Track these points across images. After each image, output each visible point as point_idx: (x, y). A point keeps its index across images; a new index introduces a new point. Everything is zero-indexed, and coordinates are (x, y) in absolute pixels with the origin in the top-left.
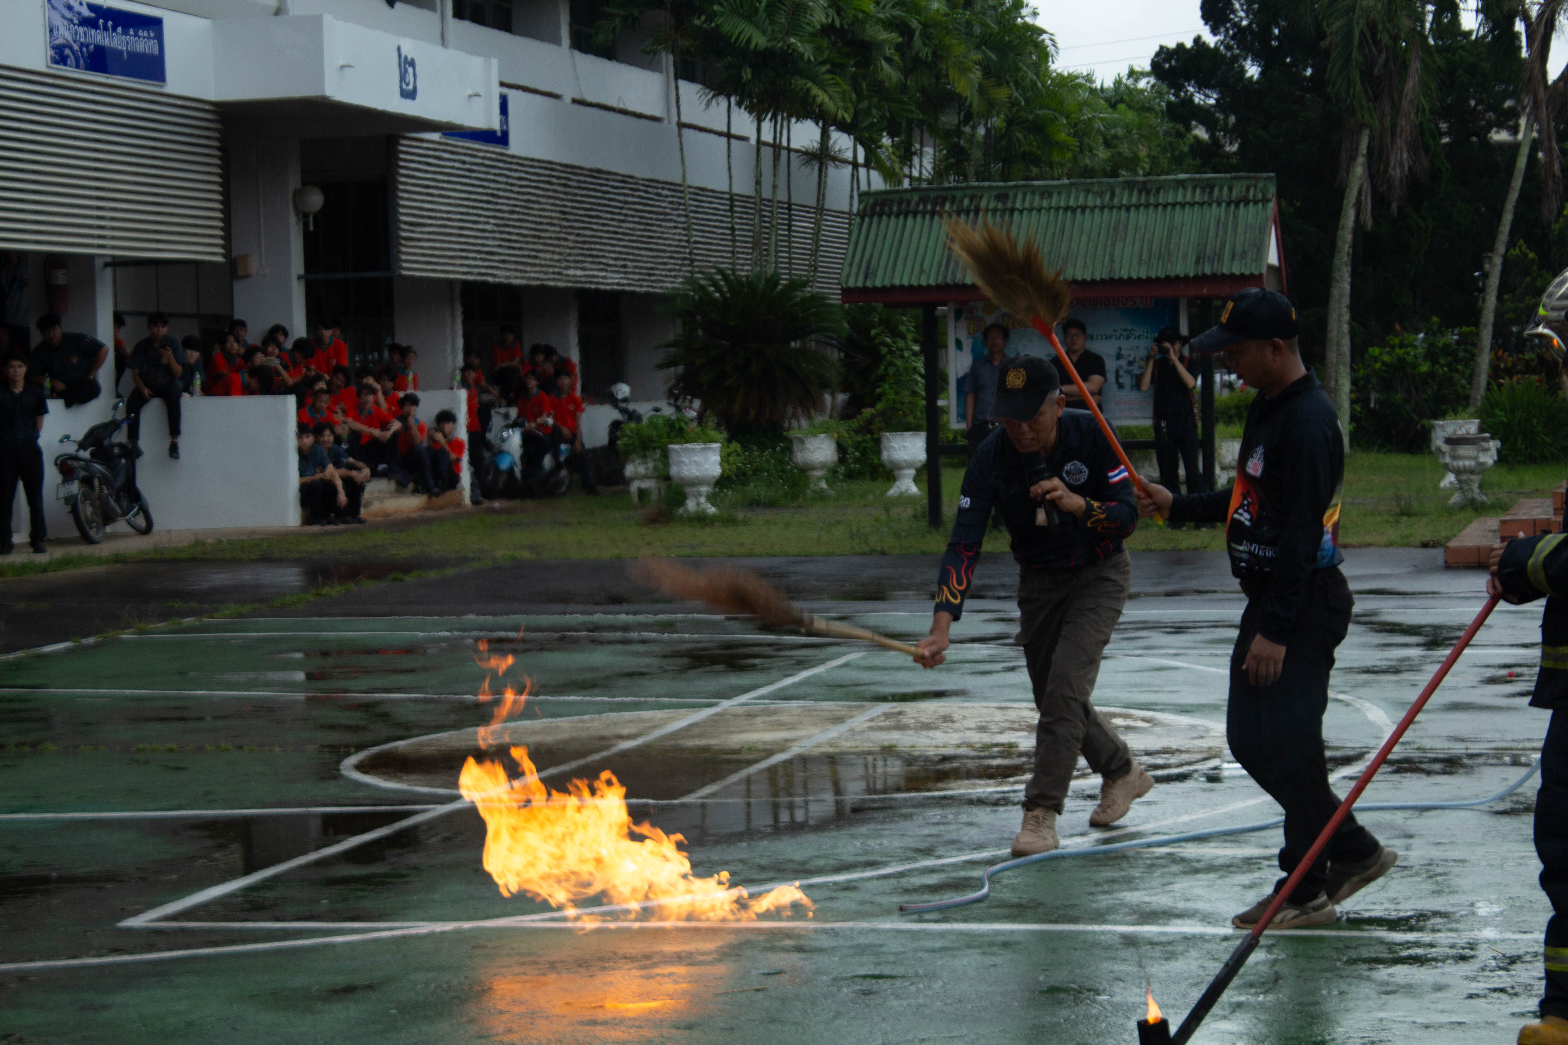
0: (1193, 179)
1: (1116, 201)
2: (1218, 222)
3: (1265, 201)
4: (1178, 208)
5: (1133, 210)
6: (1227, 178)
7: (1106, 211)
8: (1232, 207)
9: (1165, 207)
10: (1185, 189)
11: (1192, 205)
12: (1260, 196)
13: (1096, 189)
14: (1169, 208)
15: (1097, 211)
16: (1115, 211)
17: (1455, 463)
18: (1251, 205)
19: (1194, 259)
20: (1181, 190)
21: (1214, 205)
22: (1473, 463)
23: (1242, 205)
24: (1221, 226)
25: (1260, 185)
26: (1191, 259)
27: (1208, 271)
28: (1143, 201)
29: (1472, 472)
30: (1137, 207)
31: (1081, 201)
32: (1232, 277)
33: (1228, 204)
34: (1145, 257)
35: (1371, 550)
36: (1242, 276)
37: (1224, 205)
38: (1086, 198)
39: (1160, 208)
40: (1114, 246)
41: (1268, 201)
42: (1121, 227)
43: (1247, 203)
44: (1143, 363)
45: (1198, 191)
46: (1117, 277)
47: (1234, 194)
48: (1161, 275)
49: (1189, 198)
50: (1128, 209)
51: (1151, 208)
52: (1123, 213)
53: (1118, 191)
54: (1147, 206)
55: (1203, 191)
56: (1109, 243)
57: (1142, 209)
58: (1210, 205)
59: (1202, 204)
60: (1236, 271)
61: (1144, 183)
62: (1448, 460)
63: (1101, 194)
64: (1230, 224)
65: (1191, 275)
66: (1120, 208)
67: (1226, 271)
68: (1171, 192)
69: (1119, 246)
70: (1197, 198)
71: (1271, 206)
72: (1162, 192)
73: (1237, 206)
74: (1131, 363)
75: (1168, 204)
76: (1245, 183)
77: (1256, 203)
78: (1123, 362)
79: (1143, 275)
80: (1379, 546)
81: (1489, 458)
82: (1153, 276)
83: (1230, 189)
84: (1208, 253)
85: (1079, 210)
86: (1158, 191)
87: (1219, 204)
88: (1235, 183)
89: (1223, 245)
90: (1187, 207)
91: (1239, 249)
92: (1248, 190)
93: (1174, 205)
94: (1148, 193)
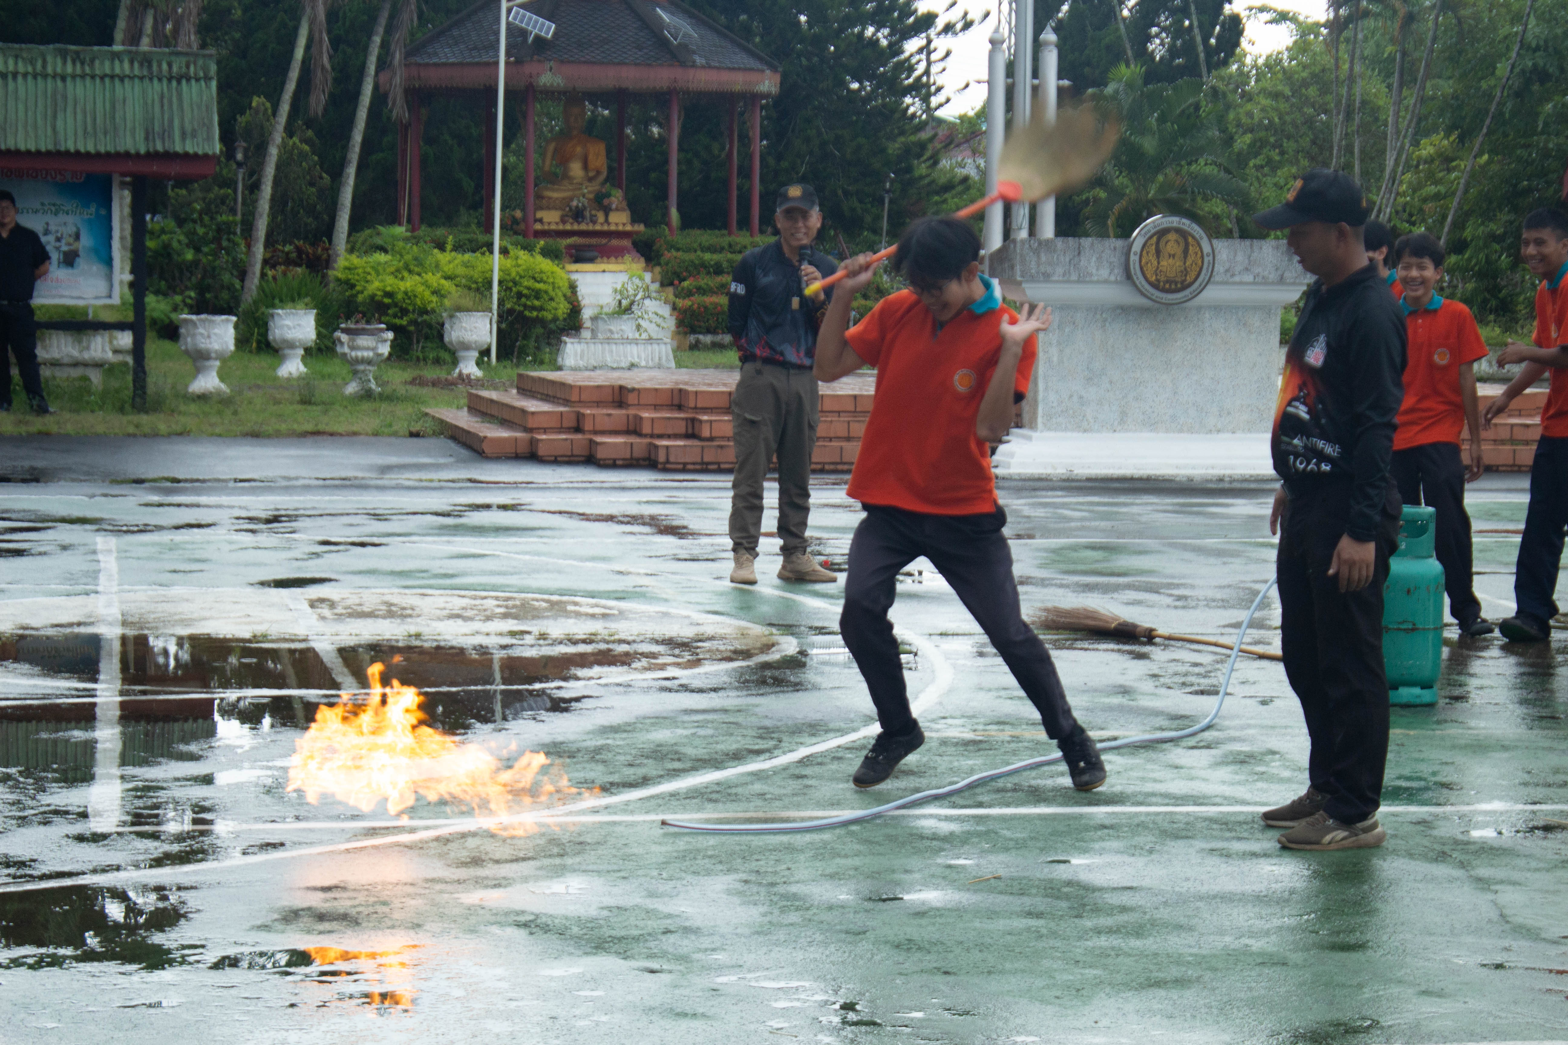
0: (130, 52)
1: (50, 70)
2: (162, 97)
3: (207, 79)
4: (117, 81)
5: (69, 80)
6: (164, 54)
7: (39, 78)
8: (174, 83)
9: (102, 78)
10: (121, 62)
11: (131, 78)
12: (201, 74)
13: (25, 55)
14: (107, 80)
15: (30, 78)
16: (49, 80)
17: (353, 354)
18: (193, 82)
19: (143, 135)
20: (117, 62)
21: (155, 81)
22: (371, 354)
23: (184, 82)
24: (165, 101)
25: (200, 62)
26: (140, 135)
27: (160, 148)
28: (78, 71)
29: (369, 362)
30: (74, 77)
31: (11, 68)
32: (186, 155)
33: (170, 80)
34: (89, 128)
35: (362, 437)
36: (196, 155)
37: (165, 81)
38: (16, 64)
39: (98, 80)
40: (55, 117)
41: (211, 79)
42: (59, 97)
43: (188, 80)
44: (71, 240)
45: (136, 65)
46: (63, 149)
47: (175, 69)
48: (111, 149)
49: (127, 72)
50: (63, 79)
51: (88, 79)
52: (59, 83)
53: (49, 59)
54: (83, 77)
55: (141, 65)
56: (49, 113)
57: (78, 80)
58: (151, 79)
59: (141, 78)
60: (190, 148)
61: (77, 53)
62: (346, 350)
63: (32, 62)
64: (175, 99)
65: (143, 151)
66: (54, 77)
67: (178, 148)
68: (107, 64)
69: (60, 116)
70: (137, 72)
71: (214, 84)
72: (97, 62)
73: (179, 82)
74: (58, 240)
75: (106, 75)
76: (184, 60)
77: (198, 80)
78: (51, 238)
79: (91, 149)
80: (367, 434)
81: (385, 350)
82: (102, 150)
83: (170, 65)
84: (157, 129)
85: (10, 77)
86: (92, 61)
87: (160, 80)
88: (173, 58)
89: (171, 121)
90: (126, 81)
91: (188, 127)
92: (188, 67)
93: (112, 77)
94: (82, 63)
